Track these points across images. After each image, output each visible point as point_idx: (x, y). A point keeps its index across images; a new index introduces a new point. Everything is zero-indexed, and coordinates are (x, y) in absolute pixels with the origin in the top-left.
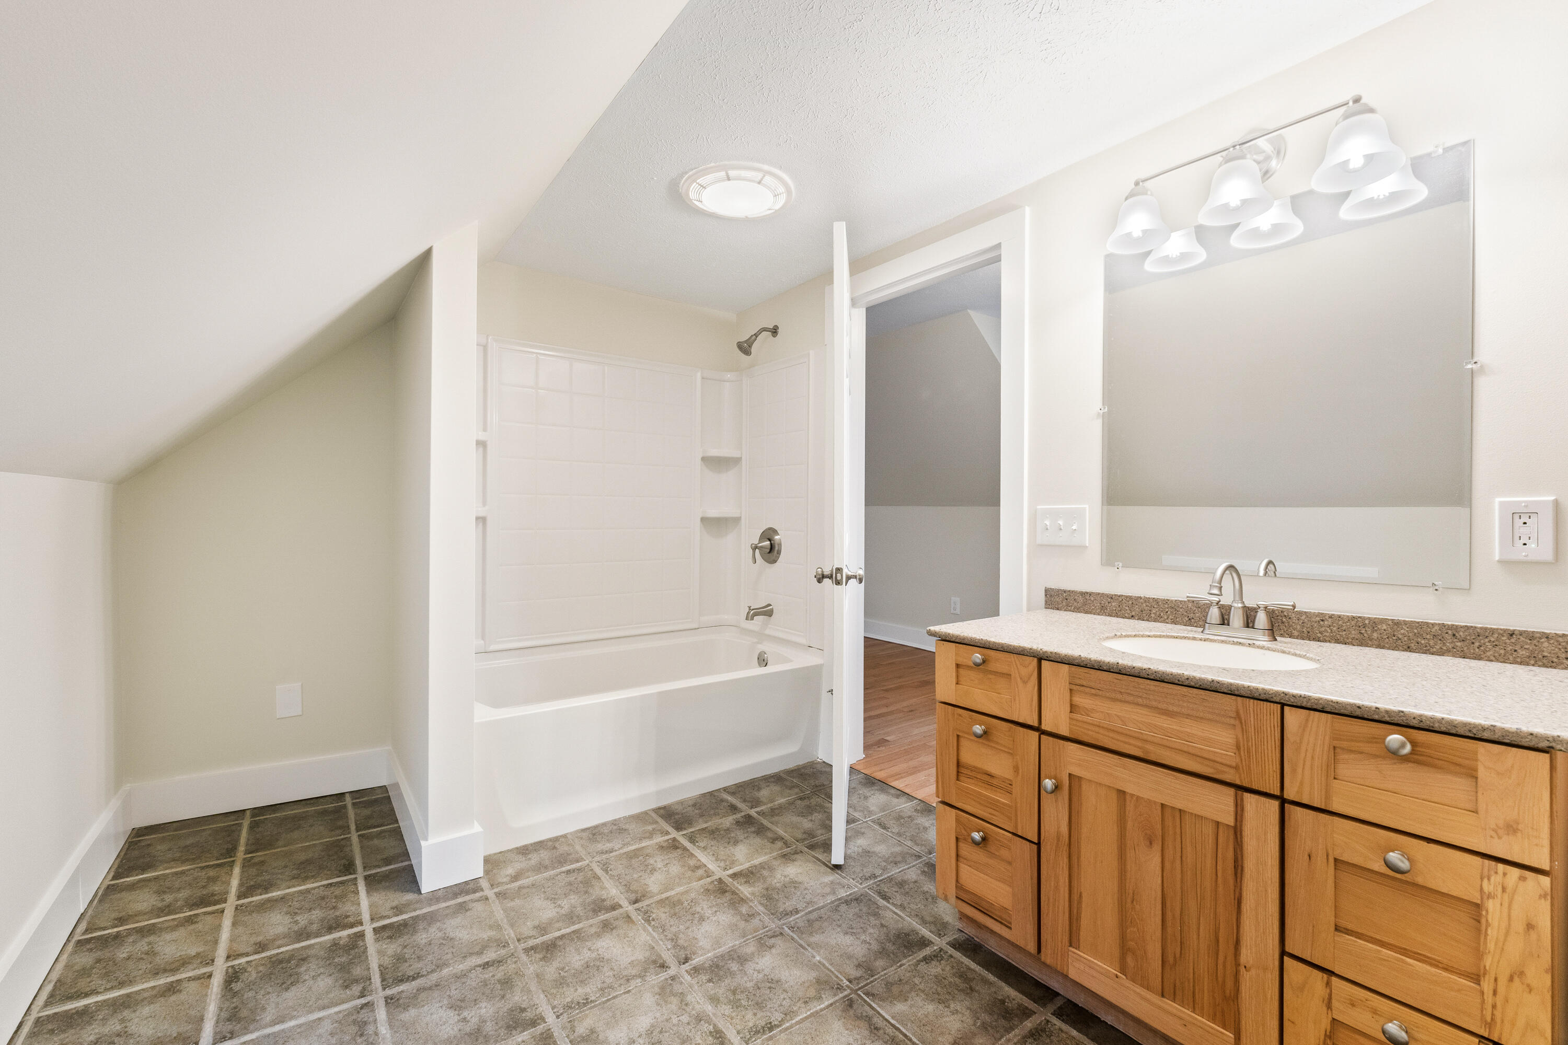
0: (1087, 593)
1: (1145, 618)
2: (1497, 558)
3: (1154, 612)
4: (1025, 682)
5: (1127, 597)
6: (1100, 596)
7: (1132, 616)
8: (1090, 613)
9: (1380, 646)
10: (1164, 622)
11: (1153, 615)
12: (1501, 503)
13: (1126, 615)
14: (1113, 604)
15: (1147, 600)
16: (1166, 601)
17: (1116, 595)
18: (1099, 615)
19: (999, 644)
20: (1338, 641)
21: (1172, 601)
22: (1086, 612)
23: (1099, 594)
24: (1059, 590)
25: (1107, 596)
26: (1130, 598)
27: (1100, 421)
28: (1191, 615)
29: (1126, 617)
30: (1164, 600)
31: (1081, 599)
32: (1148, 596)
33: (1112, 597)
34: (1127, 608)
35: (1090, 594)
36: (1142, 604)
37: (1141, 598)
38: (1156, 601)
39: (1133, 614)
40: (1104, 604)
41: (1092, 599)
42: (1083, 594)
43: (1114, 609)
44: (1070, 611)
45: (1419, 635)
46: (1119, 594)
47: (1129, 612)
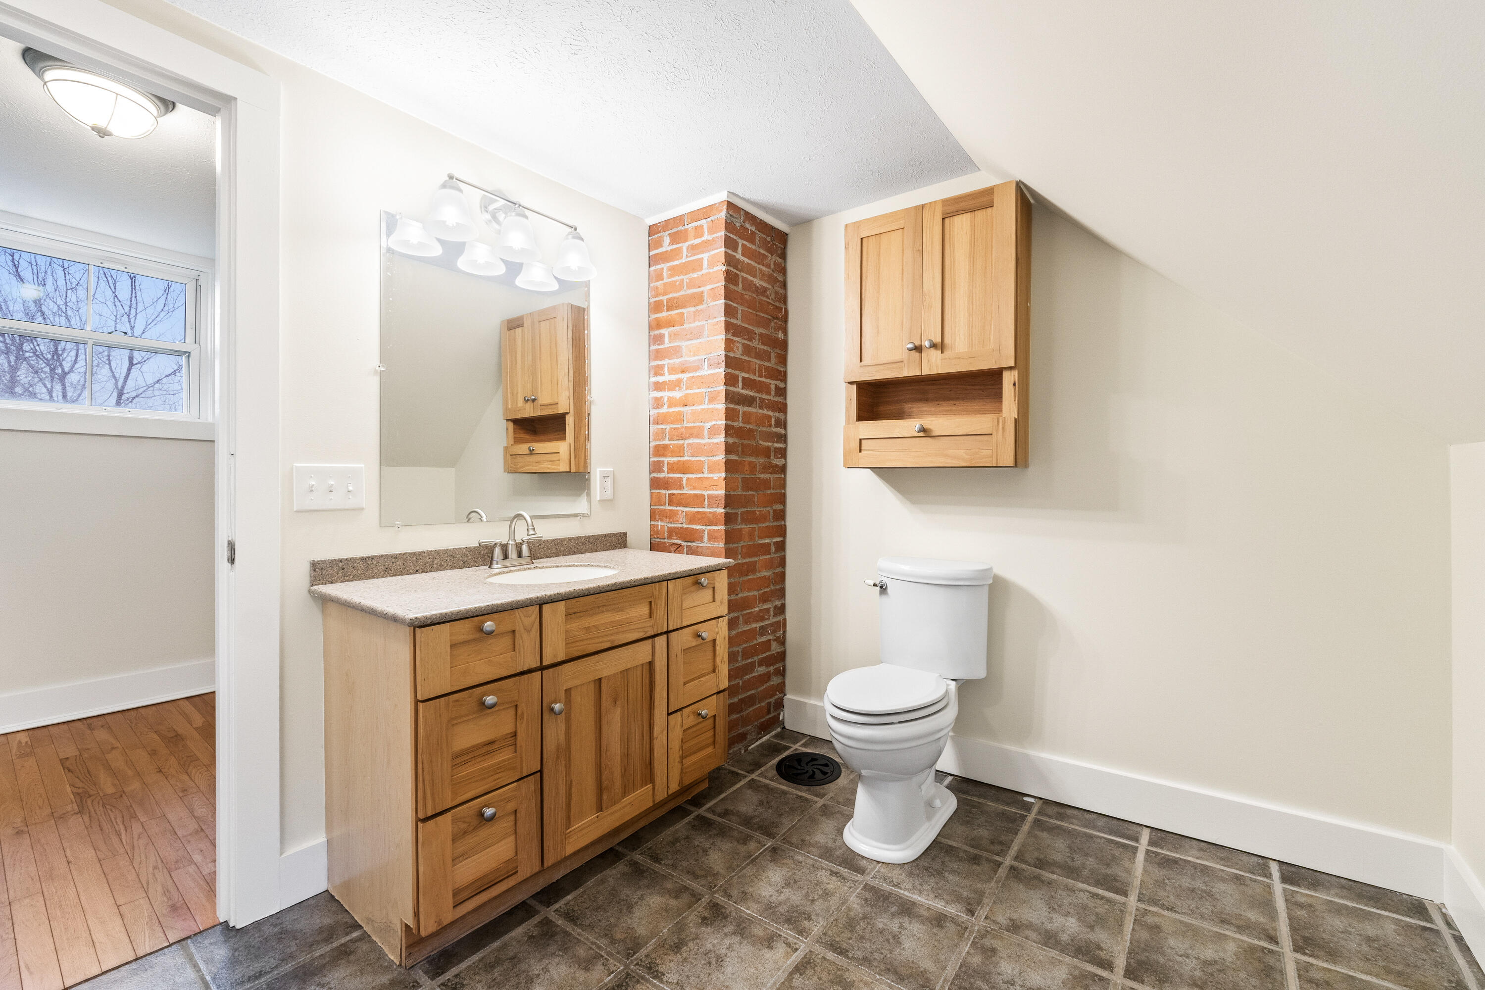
0: (369, 557)
1: (428, 570)
2: (598, 499)
3: (436, 562)
4: (528, 631)
5: (411, 554)
6: (383, 558)
7: (417, 571)
8: (373, 577)
9: (564, 555)
10: (445, 569)
11: (435, 566)
12: (600, 471)
13: (411, 571)
14: (398, 563)
15: (429, 553)
16: (446, 551)
17: (400, 554)
18: (382, 577)
19: (507, 604)
20: (547, 557)
21: (450, 550)
22: (368, 578)
23: (382, 556)
24: (332, 561)
25: (392, 556)
26: (414, 554)
27: (376, 380)
28: (465, 559)
29: (411, 574)
30: (444, 550)
31: (361, 566)
32: (430, 550)
33: (396, 557)
34: (411, 564)
35: (372, 558)
36: (426, 557)
37: (424, 552)
38: (437, 552)
39: (418, 568)
40: (389, 565)
41: (375, 563)
42: (363, 559)
43: (399, 568)
44: (349, 581)
45: (577, 544)
46: (403, 552)
47: (413, 567)
